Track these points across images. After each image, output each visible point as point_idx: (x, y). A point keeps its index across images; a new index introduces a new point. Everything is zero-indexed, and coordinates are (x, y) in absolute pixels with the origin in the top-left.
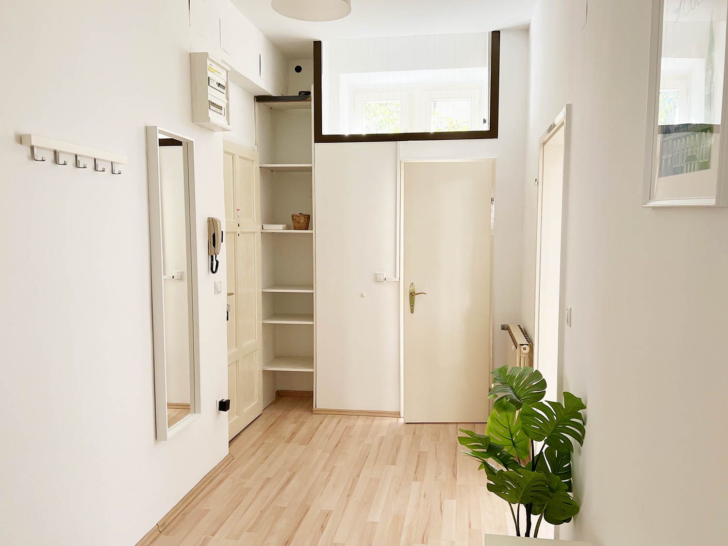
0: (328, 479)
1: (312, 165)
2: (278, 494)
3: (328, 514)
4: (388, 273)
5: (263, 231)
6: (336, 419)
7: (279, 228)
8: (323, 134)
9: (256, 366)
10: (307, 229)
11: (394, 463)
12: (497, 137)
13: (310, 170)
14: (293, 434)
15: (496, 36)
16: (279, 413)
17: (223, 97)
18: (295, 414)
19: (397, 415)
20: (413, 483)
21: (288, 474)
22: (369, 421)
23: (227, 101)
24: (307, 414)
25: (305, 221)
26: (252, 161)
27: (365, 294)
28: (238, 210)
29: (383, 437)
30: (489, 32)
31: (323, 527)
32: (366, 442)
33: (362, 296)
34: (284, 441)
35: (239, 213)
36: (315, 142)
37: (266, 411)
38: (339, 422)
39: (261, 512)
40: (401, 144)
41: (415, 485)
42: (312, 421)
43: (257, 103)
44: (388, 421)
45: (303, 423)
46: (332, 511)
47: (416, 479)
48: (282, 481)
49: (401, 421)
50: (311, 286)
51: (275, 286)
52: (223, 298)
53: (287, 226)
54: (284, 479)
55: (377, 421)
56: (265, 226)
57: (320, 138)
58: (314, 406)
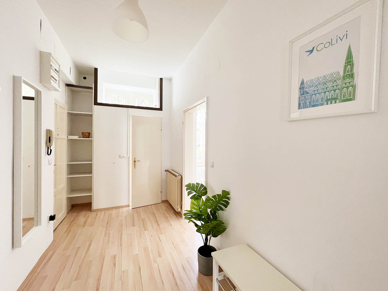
0: (109, 240)
1: (93, 113)
2: (86, 254)
3: (115, 257)
4: (125, 155)
5: (68, 138)
6: (103, 212)
7: (76, 137)
8: (98, 102)
9: (64, 196)
10: (89, 138)
11: (134, 226)
12: (162, 110)
13: (91, 116)
14: (85, 222)
15: (161, 79)
16: (75, 214)
17: (57, 76)
18: (83, 213)
19: (129, 206)
20: (145, 232)
21: (88, 242)
22: (117, 210)
23: (59, 79)
24: (88, 213)
25: (88, 135)
26: (64, 109)
27: (115, 163)
28: (58, 128)
29: (126, 216)
30: (159, 78)
31: (115, 265)
32: (119, 219)
33: (114, 163)
34: (81, 226)
35: (58, 130)
36: (94, 105)
37: (68, 215)
38: (105, 213)
39: (80, 266)
40: (130, 109)
41: (146, 232)
42: (92, 215)
43: (66, 87)
44: (125, 209)
45: (88, 217)
46: (116, 255)
47: (145, 230)
48: (86, 246)
49: (131, 208)
50: (91, 161)
51: (72, 161)
52: (52, 167)
53: (79, 137)
54: (87, 245)
55: (121, 210)
56: (69, 137)
57: (96, 103)
58: (92, 208)
